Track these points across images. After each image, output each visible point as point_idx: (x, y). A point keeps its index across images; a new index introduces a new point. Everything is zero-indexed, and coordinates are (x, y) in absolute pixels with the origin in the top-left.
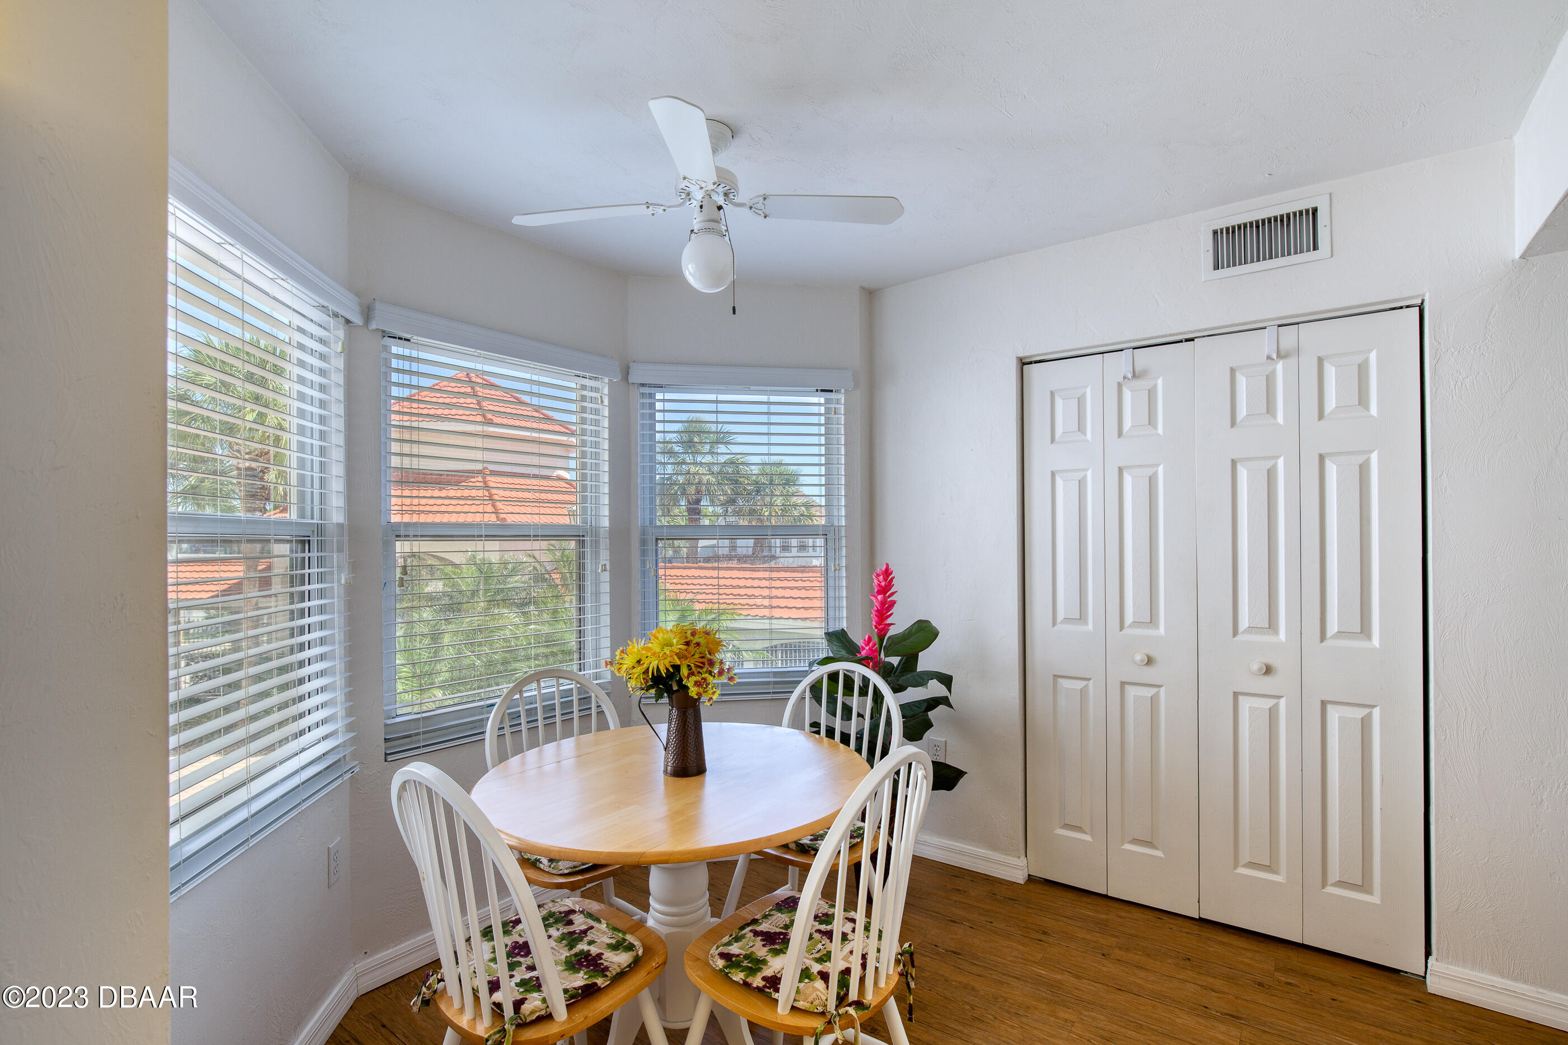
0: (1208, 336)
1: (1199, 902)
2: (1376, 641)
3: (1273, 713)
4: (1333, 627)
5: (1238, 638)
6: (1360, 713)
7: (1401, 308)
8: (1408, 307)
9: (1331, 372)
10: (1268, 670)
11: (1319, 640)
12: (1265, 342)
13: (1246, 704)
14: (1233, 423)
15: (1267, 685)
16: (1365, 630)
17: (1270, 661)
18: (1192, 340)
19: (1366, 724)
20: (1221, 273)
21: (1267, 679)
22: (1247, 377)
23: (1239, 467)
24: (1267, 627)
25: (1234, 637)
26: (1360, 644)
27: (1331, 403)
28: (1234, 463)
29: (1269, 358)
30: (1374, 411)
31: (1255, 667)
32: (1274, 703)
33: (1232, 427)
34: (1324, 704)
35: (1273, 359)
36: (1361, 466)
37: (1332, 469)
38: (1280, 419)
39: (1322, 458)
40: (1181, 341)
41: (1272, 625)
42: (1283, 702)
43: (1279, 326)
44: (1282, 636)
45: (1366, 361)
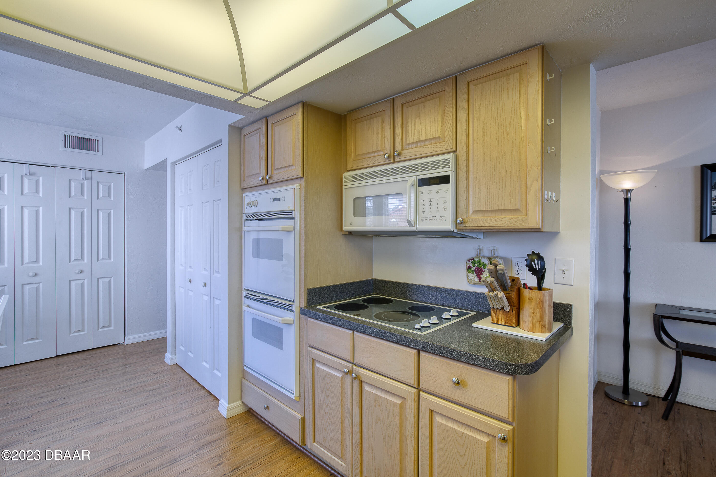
0: (60, 167)
1: (56, 351)
2: (112, 260)
3: (83, 285)
4: (101, 257)
5: (71, 263)
6: (108, 280)
7: (119, 173)
8: (121, 174)
9: (101, 187)
10: (81, 272)
11: (97, 261)
12: (81, 174)
13: (73, 283)
14: (70, 196)
15: (81, 276)
16: (110, 257)
17: (81, 269)
18: (55, 167)
19: (110, 282)
20: (66, 149)
21: (81, 274)
22: (75, 183)
23: (72, 210)
24: (81, 259)
25: (69, 263)
26: (109, 261)
27: (101, 195)
28: (70, 209)
29: (83, 179)
30: (112, 199)
31: (77, 271)
32: (82, 281)
33: (69, 198)
34: (98, 279)
35: (84, 180)
36: (109, 213)
37: (101, 213)
38: (85, 197)
39: (98, 210)
40: (50, 166)
41: (82, 258)
42: (86, 281)
43: (86, 170)
44: (86, 261)
45: (111, 185)
